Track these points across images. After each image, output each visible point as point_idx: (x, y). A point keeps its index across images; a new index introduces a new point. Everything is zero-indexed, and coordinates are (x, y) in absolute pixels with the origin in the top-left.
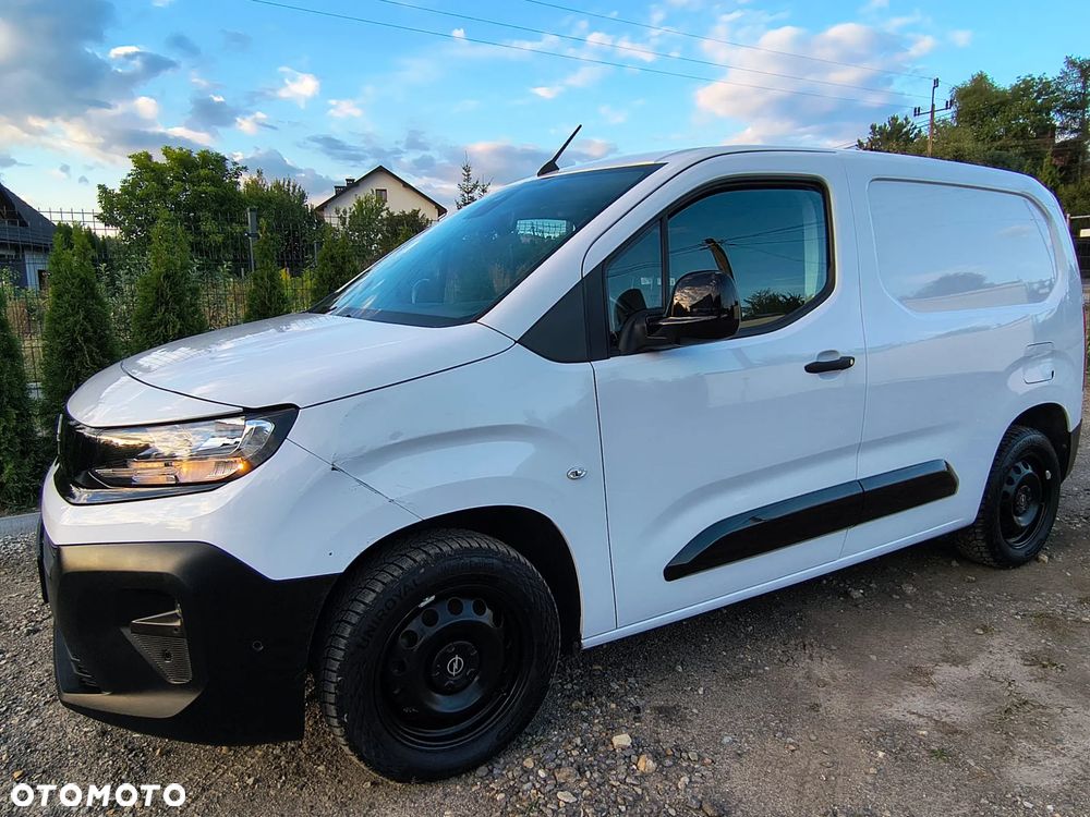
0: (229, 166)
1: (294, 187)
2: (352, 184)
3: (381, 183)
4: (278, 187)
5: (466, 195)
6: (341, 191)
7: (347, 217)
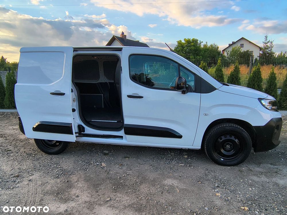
0: (199, 42)
1: (216, 46)
2: (234, 43)
3: (242, 42)
4: (211, 46)
5: (265, 45)
6: (230, 45)
7: (229, 53)
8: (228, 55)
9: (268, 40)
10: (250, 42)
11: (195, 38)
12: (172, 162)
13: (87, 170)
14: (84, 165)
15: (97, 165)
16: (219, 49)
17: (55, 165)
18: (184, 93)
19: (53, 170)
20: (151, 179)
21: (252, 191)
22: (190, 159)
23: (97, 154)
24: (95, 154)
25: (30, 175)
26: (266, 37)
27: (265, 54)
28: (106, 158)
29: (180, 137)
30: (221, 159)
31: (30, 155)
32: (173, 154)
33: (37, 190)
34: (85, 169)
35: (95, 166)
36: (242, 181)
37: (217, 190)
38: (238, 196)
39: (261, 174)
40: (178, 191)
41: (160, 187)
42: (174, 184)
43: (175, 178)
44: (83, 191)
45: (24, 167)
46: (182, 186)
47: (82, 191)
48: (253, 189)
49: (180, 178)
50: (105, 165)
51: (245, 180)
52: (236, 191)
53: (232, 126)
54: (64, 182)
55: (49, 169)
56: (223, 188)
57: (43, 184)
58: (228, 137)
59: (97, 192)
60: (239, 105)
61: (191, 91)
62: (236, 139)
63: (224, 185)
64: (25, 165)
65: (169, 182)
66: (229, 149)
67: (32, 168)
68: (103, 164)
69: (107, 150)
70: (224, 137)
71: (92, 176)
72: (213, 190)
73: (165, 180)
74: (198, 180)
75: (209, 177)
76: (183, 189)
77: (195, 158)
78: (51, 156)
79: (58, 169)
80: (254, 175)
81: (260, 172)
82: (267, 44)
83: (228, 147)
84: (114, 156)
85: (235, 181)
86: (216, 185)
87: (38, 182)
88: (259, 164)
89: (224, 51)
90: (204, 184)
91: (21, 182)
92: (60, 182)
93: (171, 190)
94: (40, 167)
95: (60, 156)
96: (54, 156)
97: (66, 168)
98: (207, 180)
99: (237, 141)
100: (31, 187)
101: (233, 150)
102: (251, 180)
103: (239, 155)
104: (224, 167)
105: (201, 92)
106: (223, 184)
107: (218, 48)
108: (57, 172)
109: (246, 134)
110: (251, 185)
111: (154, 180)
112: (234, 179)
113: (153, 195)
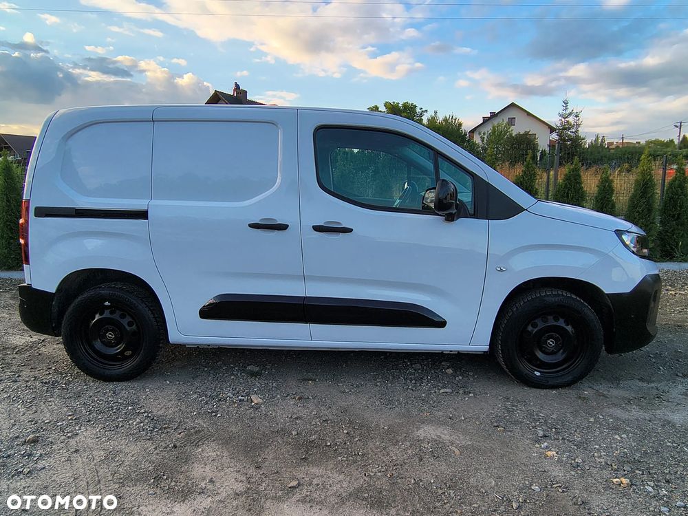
0: (418, 110)
1: (455, 120)
2: (494, 115)
3: (512, 113)
4: (446, 120)
5: (563, 120)
6: (486, 120)
7: (485, 137)
8: (483, 141)
9: (569, 111)
10: (529, 114)
11: (410, 102)
12: (420, 385)
13: (216, 415)
14: (206, 403)
15: (240, 400)
16: (463, 128)
17: (130, 408)
18: (450, 218)
19: (126, 419)
20: (383, 428)
21: (623, 442)
22: (461, 378)
23: (233, 374)
24: (226, 375)
25: (69, 437)
26: (566, 103)
27: (565, 140)
28: (258, 383)
29: (442, 324)
30: (535, 373)
31: (54, 384)
32: (418, 366)
33: (97, 472)
34: (212, 412)
35: (235, 403)
36: (592, 420)
37: (546, 444)
38: (596, 454)
39: (629, 402)
40: (457, 452)
41: (411, 447)
42: (443, 436)
43: (439, 423)
44: (223, 468)
45: (47, 417)
46: (464, 440)
47: (220, 468)
48: (623, 436)
49: (450, 422)
50: (261, 401)
51: (599, 418)
52: (587, 444)
53: (559, 295)
54: (166, 448)
55: (117, 418)
56: (558, 439)
57: (110, 457)
58: (551, 322)
59: (259, 468)
60: (572, 246)
61: (467, 215)
62: (567, 325)
63: (557, 433)
64: (46, 410)
65: (427, 432)
66: (552, 349)
67: (70, 418)
68: (256, 399)
69: (256, 364)
70: (543, 321)
71: (233, 429)
72: (537, 445)
73: (418, 429)
74: (495, 424)
75: (518, 415)
76: (467, 447)
77: (471, 374)
78: (111, 385)
79: (141, 416)
80: (615, 405)
81: (624, 398)
82: (567, 117)
83: (551, 343)
84: (277, 378)
85: (577, 421)
86: (541, 433)
87: (95, 453)
88: (615, 380)
89: (473, 132)
90: (511, 432)
91: (48, 455)
92: (156, 448)
93: (439, 450)
94: (90, 414)
95: (136, 384)
96: (120, 385)
97: (160, 413)
98: (517, 423)
99: (569, 328)
100: (80, 465)
101: (562, 351)
102: (611, 416)
103: (575, 361)
104: (543, 392)
105: (488, 217)
106: (554, 431)
107: (460, 125)
108: (139, 423)
109: (589, 312)
110: (616, 429)
111: (391, 430)
112: (575, 416)
113: (401, 465)
